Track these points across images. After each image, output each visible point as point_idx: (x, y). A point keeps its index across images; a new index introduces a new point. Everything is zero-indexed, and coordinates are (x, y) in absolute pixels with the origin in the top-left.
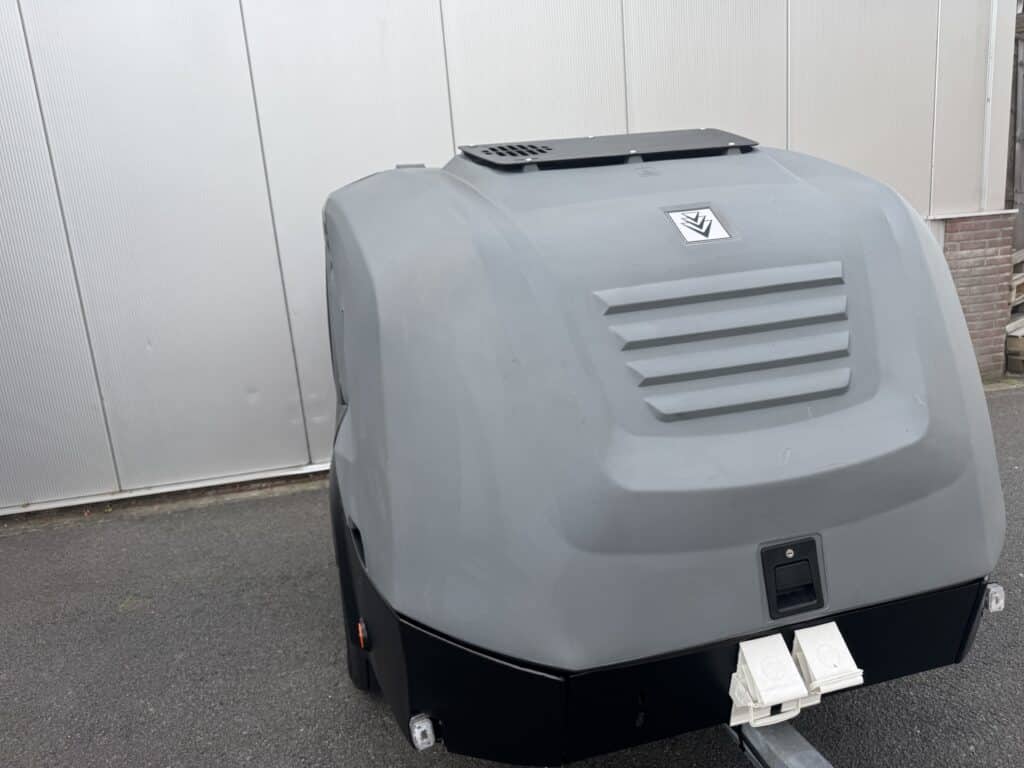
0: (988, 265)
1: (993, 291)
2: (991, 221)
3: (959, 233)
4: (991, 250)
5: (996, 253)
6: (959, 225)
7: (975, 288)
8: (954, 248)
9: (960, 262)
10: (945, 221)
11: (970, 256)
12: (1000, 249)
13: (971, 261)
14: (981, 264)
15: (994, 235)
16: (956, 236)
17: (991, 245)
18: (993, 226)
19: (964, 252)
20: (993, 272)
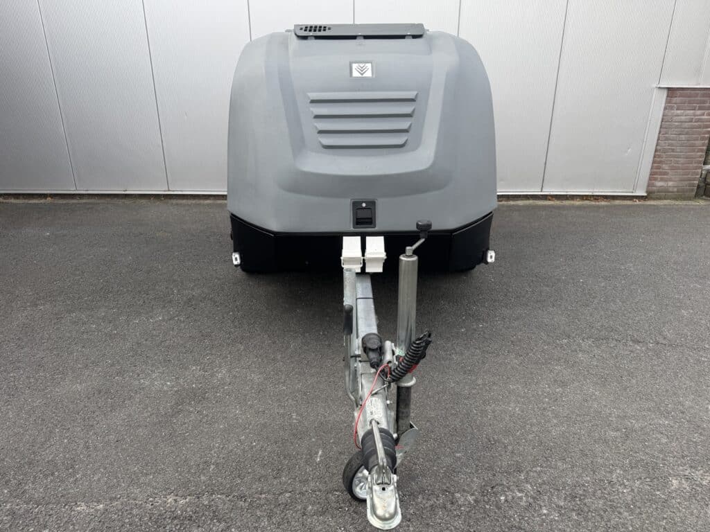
0: (695, 122)
1: (697, 140)
2: (702, 92)
3: (677, 98)
4: (699, 112)
5: (703, 115)
6: (678, 93)
7: (683, 136)
8: (672, 108)
9: (675, 118)
10: (669, 89)
11: (683, 115)
12: (706, 112)
13: (683, 118)
14: (691, 121)
15: (704, 102)
16: (674, 100)
17: (700, 108)
18: (703, 96)
19: (679, 112)
20: (699, 127)
